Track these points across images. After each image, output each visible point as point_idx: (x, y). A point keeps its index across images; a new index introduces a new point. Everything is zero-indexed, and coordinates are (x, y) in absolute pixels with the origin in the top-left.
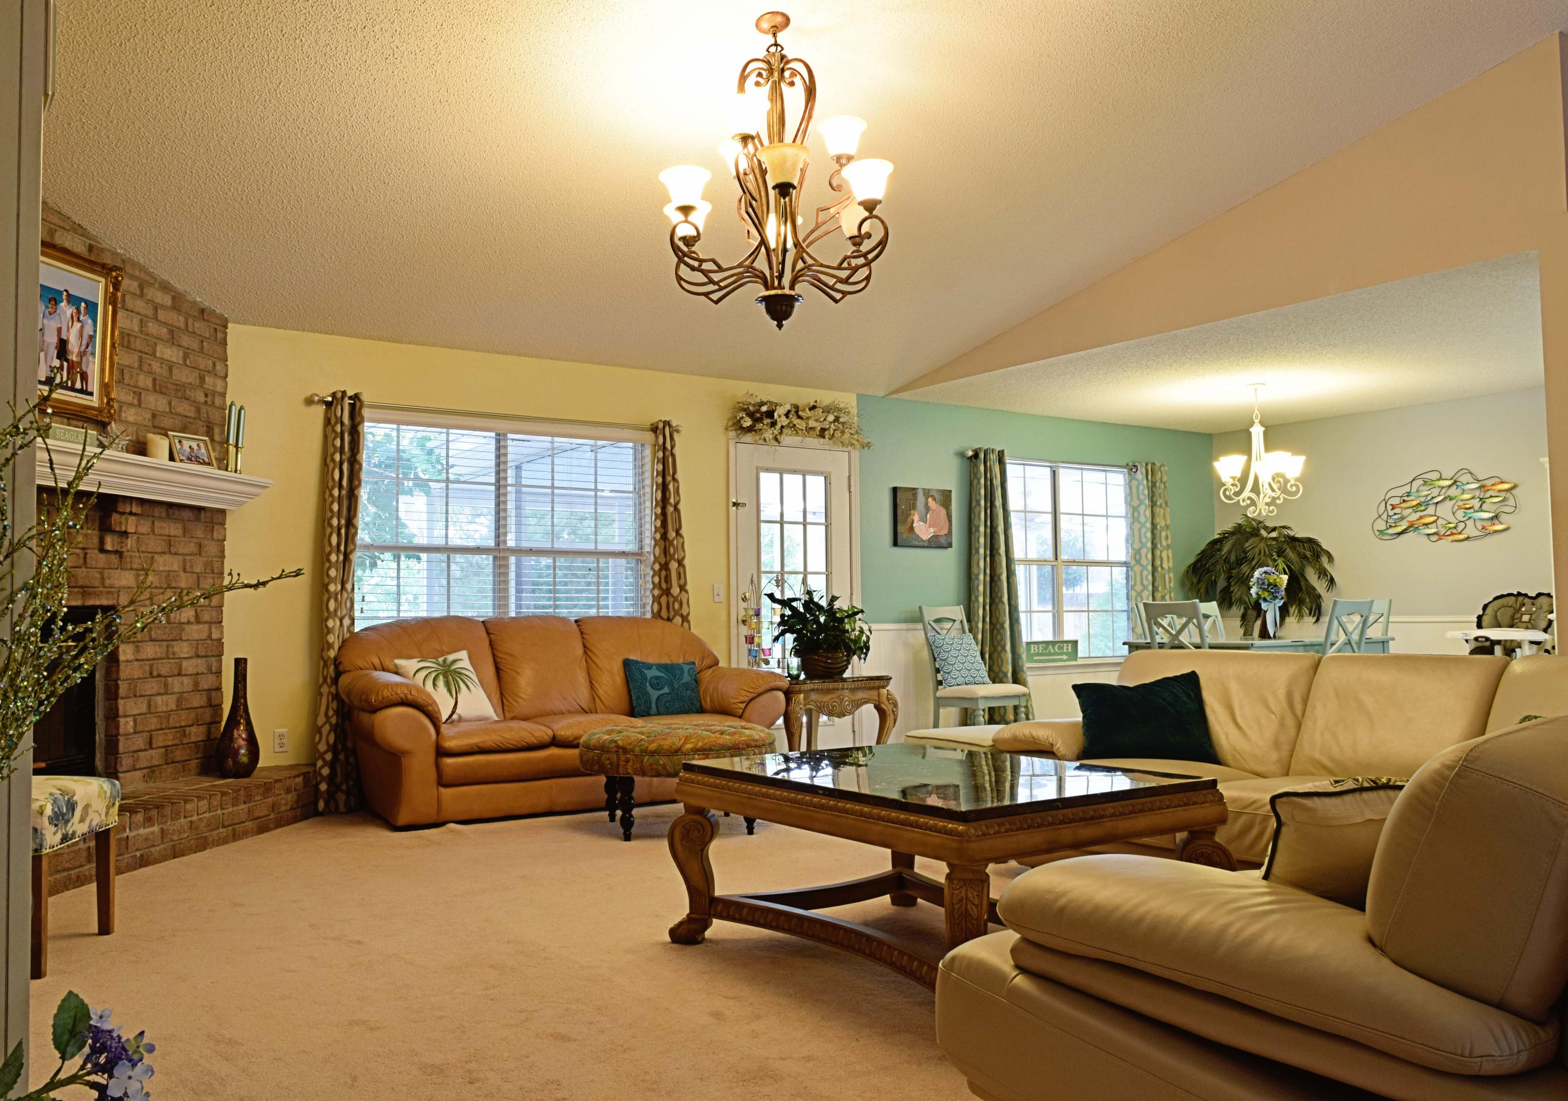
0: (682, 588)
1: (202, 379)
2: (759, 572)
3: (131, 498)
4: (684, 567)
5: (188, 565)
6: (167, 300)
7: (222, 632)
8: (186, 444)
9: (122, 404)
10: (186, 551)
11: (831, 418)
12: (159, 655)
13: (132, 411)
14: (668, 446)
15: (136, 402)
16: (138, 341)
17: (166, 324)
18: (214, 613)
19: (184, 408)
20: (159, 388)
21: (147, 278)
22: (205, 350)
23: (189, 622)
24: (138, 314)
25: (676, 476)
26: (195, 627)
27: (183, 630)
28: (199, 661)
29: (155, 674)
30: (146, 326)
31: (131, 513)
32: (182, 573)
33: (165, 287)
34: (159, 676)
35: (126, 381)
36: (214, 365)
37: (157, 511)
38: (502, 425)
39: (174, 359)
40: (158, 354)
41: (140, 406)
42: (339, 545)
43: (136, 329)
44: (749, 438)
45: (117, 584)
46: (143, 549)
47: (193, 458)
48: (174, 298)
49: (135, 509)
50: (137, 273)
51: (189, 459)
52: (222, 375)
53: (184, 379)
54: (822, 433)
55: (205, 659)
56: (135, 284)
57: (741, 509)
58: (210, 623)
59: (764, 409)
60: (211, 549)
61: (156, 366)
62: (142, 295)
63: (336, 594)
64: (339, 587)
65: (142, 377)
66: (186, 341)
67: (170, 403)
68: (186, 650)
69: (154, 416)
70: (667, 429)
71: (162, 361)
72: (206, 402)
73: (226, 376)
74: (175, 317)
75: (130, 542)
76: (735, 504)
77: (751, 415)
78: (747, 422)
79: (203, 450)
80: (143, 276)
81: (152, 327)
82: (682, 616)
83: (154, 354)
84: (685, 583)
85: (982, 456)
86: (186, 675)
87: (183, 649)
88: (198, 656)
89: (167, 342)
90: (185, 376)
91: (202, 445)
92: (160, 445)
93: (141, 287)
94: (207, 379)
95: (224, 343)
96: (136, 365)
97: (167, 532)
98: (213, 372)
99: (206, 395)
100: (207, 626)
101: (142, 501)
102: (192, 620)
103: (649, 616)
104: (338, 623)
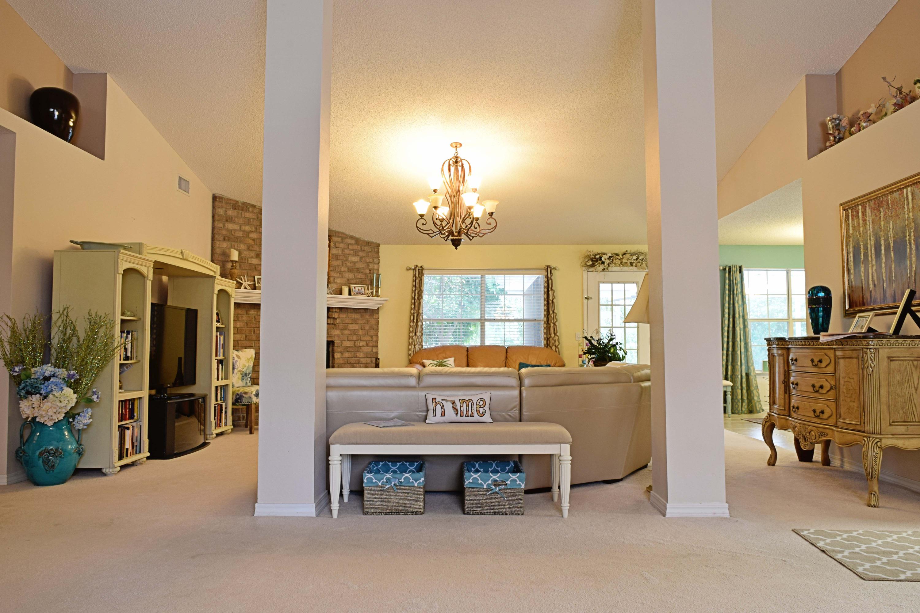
0: (555, 334)
1: (368, 265)
2: (599, 327)
3: (335, 307)
4: (556, 325)
5: (362, 327)
6: (353, 242)
7: (378, 349)
8: (357, 288)
9: (335, 278)
10: (362, 323)
11: (635, 257)
12: (350, 356)
13: (339, 279)
14: (549, 276)
15: (340, 276)
16: (341, 256)
17: (352, 250)
18: (374, 343)
19: (360, 276)
20: (350, 270)
21: (345, 236)
22: (369, 256)
23: (363, 346)
24: (341, 248)
25: (553, 288)
26: (366, 348)
27: (361, 349)
28: (368, 359)
29: (349, 362)
30: (344, 251)
31: (335, 312)
32: (360, 330)
33: (352, 237)
34: (351, 363)
35: (336, 270)
36: (374, 260)
37: (349, 310)
38: (482, 272)
39: (356, 261)
40: (349, 260)
41: (342, 277)
42: (414, 319)
43: (340, 253)
44: (592, 269)
45: (333, 334)
46: (344, 322)
47: (359, 293)
48: (356, 240)
49: (336, 310)
50: (340, 235)
51: (357, 293)
52: (377, 262)
53: (360, 267)
54: (631, 264)
55: (370, 359)
56: (340, 239)
57: (590, 301)
58: (373, 346)
59: (598, 257)
60: (373, 322)
61: (348, 264)
62: (343, 242)
63: (412, 337)
64: (414, 334)
65: (343, 268)
66: (361, 254)
67: (355, 275)
68: (362, 355)
69: (348, 280)
70: (549, 269)
71: (351, 262)
72: (370, 273)
73: (379, 263)
74: (356, 246)
75: (338, 321)
76: (586, 298)
77: (592, 259)
78: (590, 263)
79: (363, 290)
80: (343, 235)
81: (347, 252)
82: (555, 346)
83: (347, 260)
84: (557, 332)
85: (727, 269)
86: (362, 363)
87: (360, 355)
88: (367, 357)
89: (353, 255)
90: (360, 265)
91: (363, 288)
92: (346, 290)
93: (342, 239)
94: (370, 265)
95: (378, 252)
96: (341, 264)
97: (353, 317)
98: (373, 263)
99: (370, 271)
100: (371, 347)
101: (339, 308)
102: (365, 345)
103: (543, 346)
104: (413, 347)
